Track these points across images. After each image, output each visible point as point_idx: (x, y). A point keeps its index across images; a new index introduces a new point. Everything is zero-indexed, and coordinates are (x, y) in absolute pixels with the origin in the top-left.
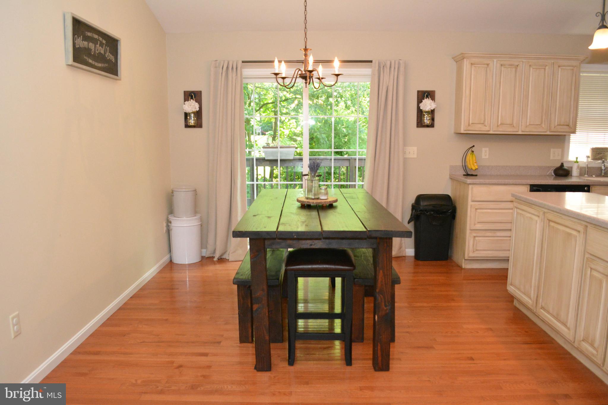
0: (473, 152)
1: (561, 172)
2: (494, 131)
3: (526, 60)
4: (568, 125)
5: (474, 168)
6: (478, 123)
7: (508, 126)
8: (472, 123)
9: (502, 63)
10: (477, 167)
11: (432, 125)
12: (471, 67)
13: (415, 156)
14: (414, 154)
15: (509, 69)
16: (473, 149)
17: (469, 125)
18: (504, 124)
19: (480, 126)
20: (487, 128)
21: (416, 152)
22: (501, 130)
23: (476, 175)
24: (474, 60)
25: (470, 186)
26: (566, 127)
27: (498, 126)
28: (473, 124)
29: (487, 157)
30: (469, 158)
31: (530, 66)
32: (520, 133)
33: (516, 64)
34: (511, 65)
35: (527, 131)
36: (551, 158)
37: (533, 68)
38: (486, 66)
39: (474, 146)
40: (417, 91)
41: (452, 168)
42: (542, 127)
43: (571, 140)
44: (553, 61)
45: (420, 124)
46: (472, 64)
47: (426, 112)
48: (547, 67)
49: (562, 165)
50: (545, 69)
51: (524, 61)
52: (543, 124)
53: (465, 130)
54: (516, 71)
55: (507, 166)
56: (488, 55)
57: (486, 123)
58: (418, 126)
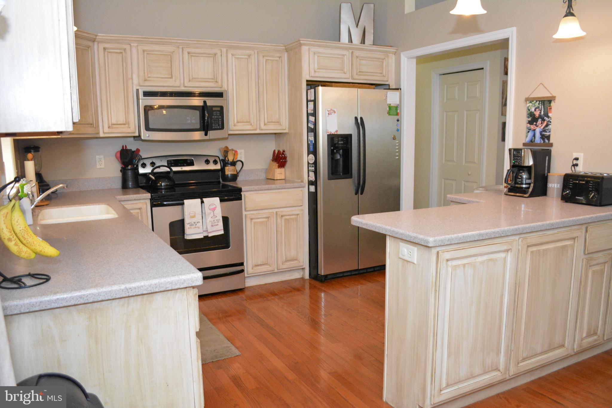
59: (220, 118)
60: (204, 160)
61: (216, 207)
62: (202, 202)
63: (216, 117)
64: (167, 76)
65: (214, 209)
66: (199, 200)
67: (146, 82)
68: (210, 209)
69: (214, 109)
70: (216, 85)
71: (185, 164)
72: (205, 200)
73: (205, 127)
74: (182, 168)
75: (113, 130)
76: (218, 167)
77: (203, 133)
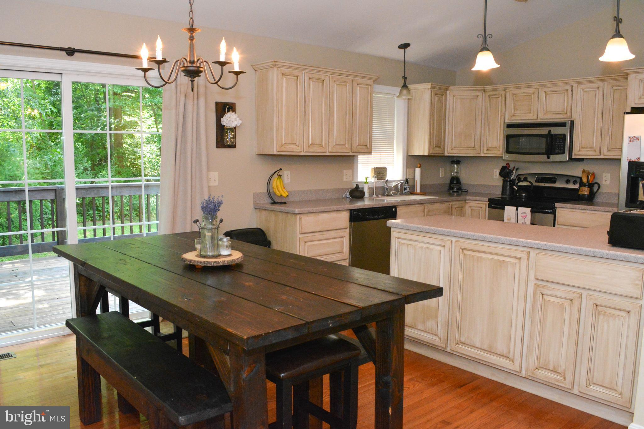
0: (280, 176)
1: (357, 194)
2: (305, 152)
3: (330, 75)
4: (366, 146)
5: (285, 195)
6: (291, 142)
7: (317, 146)
8: (285, 143)
9: (311, 75)
10: (287, 194)
11: (233, 146)
12: (282, 78)
13: (216, 184)
14: (215, 181)
15: (317, 83)
16: (280, 173)
17: (282, 145)
18: (315, 144)
19: (293, 146)
20: (299, 149)
21: (217, 179)
22: (311, 150)
23: (285, 203)
24: (285, 70)
25: (298, 216)
26: (364, 147)
27: (309, 146)
28: (286, 145)
29: (289, 181)
30: (276, 184)
31: (334, 81)
32: (328, 154)
33: (323, 78)
34: (318, 79)
35: (334, 151)
36: (344, 180)
37: (337, 84)
38: (296, 78)
39: (281, 169)
40: (215, 103)
41: (256, 195)
42: (346, 147)
43: (359, 161)
44: (352, 78)
45: (221, 143)
46: (283, 74)
47: (228, 129)
48: (348, 84)
49: (357, 185)
50: (346, 85)
51: (329, 75)
52: (347, 144)
53: (279, 151)
54: (323, 85)
55: (308, 191)
56: (297, 66)
57: (298, 142)
58: (218, 146)
59: (562, 144)
60: (566, 180)
61: (527, 216)
62: (517, 209)
63: (558, 143)
64: (527, 112)
65: (525, 217)
66: (515, 208)
67: (513, 117)
68: (521, 216)
69: (557, 136)
70: (565, 116)
71: (549, 182)
72: (519, 208)
73: (549, 152)
74: (545, 185)
75: (489, 152)
76: (577, 186)
77: (545, 156)
